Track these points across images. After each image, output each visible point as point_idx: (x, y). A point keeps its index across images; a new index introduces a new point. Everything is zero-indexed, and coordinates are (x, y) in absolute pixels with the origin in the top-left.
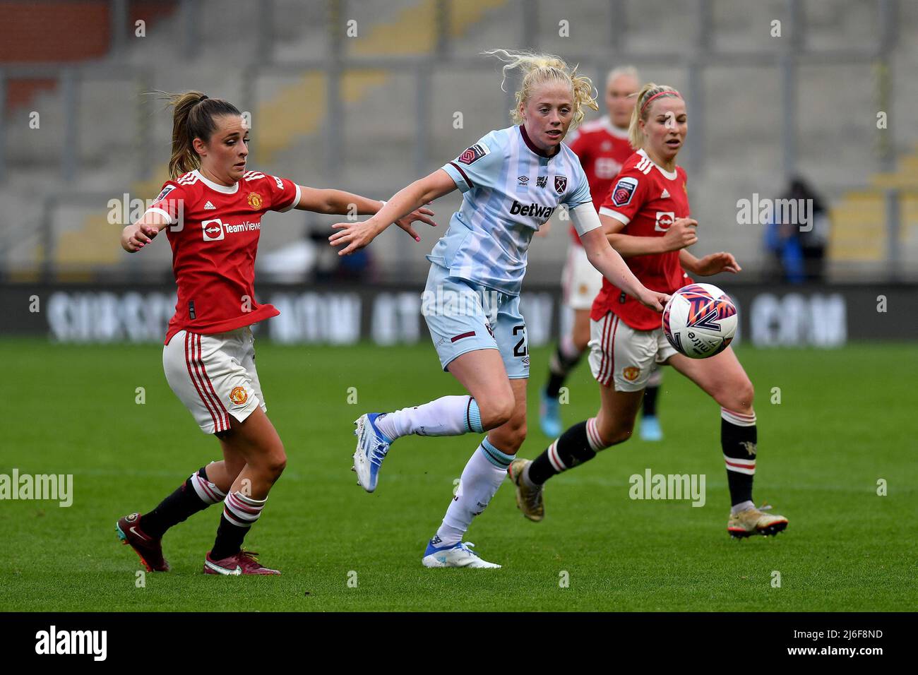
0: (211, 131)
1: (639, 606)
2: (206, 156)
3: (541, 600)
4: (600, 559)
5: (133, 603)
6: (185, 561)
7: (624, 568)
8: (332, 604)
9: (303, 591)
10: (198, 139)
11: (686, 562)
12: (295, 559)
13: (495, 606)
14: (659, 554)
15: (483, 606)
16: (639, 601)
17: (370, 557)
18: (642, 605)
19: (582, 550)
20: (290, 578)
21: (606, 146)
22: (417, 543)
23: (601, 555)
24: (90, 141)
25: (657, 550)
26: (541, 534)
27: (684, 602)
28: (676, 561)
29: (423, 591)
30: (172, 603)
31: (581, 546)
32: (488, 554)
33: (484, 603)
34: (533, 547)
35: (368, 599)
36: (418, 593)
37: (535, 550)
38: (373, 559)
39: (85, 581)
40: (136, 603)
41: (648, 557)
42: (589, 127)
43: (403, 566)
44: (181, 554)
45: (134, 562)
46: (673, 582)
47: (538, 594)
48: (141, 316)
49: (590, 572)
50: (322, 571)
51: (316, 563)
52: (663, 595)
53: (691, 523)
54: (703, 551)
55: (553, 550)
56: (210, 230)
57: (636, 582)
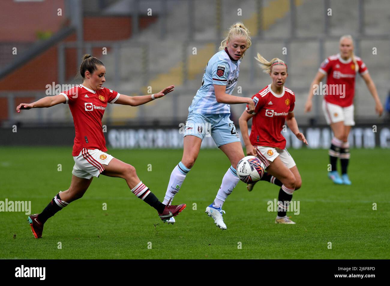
0: (95, 70)
1: (338, 249)
2: (89, 78)
3: (300, 246)
4: (322, 230)
5: (143, 248)
6: (163, 232)
7: (332, 234)
8: (219, 248)
9: (208, 244)
10: (88, 72)
11: (356, 231)
12: (205, 231)
13: (282, 249)
14: (345, 228)
15: (277, 249)
16: (338, 247)
17: (234, 231)
18: (339, 248)
19: (315, 227)
20: (203, 239)
21: (338, 66)
22: (252, 225)
23: (323, 229)
24: (124, 70)
25: (345, 227)
26: (299, 221)
27: (355, 247)
28: (352, 231)
29: (254, 244)
30: (158, 248)
31: (315, 226)
32: (279, 229)
33: (278, 248)
34: (296, 226)
35: (233, 246)
36: (253, 244)
37: (298, 227)
38: (235, 231)
39: (124, 240)
40: (144, 249)
41: (341, 230)
42: (333, 58)
43: (247, 234)
44: (161, 230)
45: (143, 233)
46: (351, 239)
47: (299, 244)
48: (145, 138)
49: (319, 235)
50: (215, 236)
51: (213, 233)
52: (347, 244)
53: (358, 216)
54: (362, 227)
55: (304, 227)
56: (88, 107)
57: (336, 239)
